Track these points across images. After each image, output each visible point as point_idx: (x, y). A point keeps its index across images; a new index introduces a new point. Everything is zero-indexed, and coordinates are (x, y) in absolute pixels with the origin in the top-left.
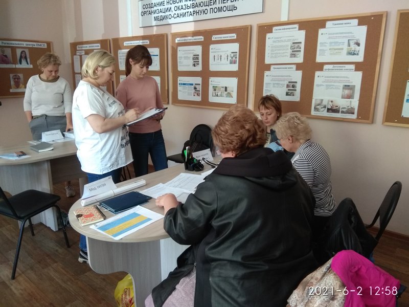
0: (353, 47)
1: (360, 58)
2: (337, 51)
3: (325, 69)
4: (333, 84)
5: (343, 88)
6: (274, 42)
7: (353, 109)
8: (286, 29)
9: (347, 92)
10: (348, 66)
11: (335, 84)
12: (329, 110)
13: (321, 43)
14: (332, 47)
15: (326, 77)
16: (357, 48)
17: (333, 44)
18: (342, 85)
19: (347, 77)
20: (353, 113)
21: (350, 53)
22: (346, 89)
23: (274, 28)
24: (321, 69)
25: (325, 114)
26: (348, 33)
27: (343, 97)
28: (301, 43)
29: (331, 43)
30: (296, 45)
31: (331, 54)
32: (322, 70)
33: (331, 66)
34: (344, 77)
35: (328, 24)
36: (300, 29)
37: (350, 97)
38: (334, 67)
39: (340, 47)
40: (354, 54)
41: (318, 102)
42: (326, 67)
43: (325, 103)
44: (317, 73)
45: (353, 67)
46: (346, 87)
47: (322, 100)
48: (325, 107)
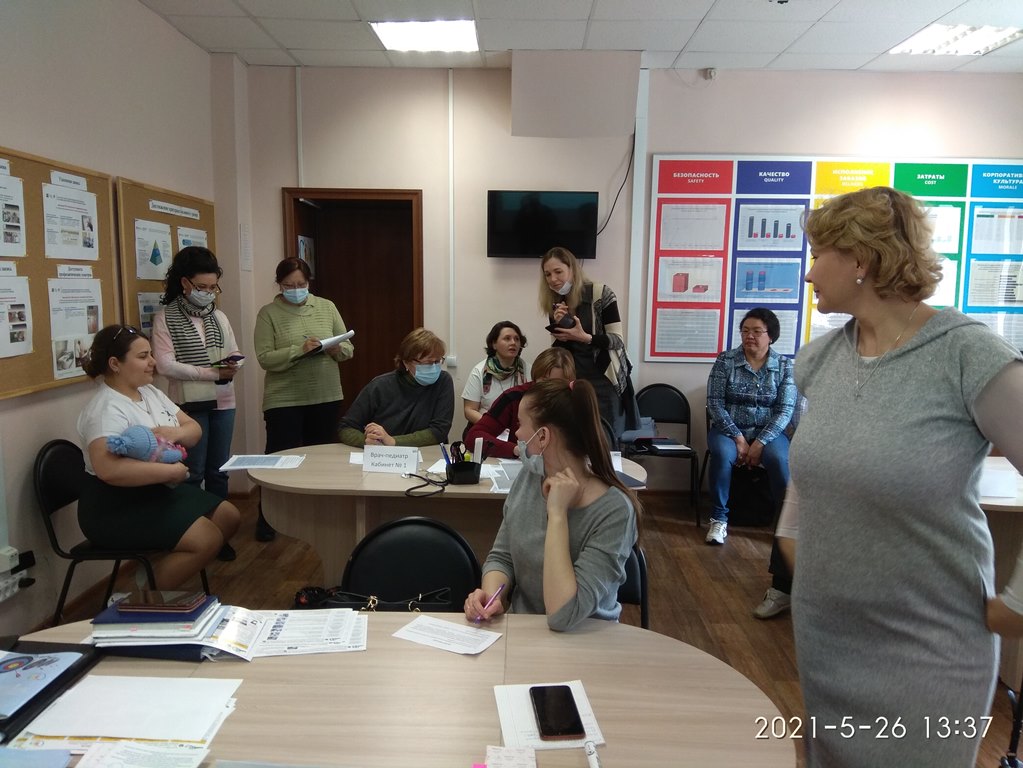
0: (88, 232)
1: (95, 253)
2: (72, 236)
3: (61, 274)
4: (74, 305)
5: (88, 313)
9: (92, 319)
10: (85, 269)
11: (77, 305)
12: (77, 361)
13: (48, 216)
14: (65, 228)
15: (63, 291)
16: (91, 234)
17: (66, 221)
18: (85, 306)
19: (88, 291)
21: (85, 243)
22: (91, 314)
25: (74, 371)
26: (81, 203)
27: (89, 331)
28: (17, 207)
29: (63, 218)
30: (12, 211)
31: (64, 242)
32: (55, 275)
33: (66, 268)
34: (85, 291)
35: (53, 175)
36: (12, 173)
38: (70, 269)
39: (75, 229)
40: (89, 245)
41: (61, 348)
42: (62, 269)
43: (71, 348)
44: (51, 283)
45: (90, 270)
46: (90, 310)
47: (66, 342)
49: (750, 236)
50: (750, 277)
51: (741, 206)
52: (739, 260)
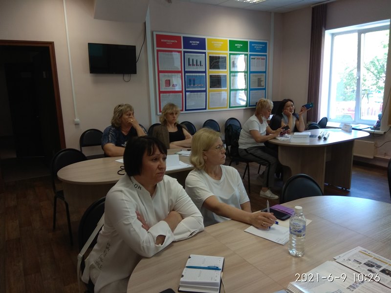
49: (189, 65)
50: (190, 81)
51: (185, 54)
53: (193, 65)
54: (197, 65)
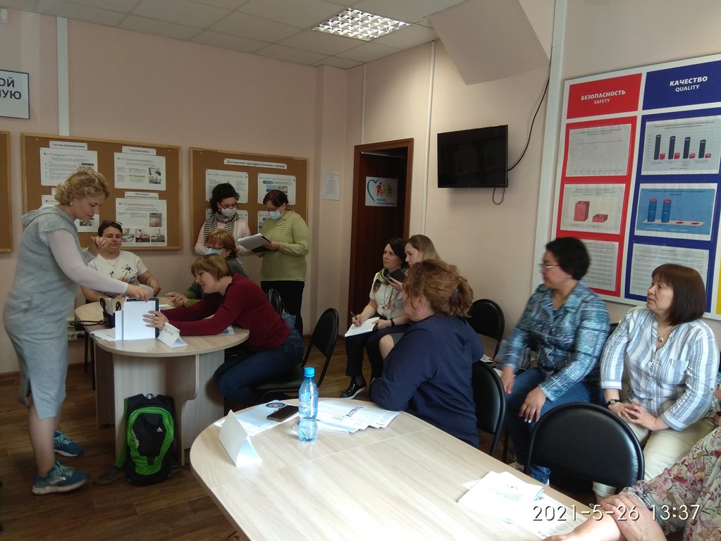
0: (155, 176)
1: (162, 187)
2: (138, 178)
3: (127, 196)
4: (138, 212)
5: (150, 217)
6: (54, 159)
7: (163, 237)
8: (71, 146)
9: (154, 220)
10: (151, 195)
11: (141, 212)
12: (137, 240)
13: (118, 168)
14: (132, 174)
15: (128, 204)
16: (159, 177)
17: (134, 171)
18: (148, 213)
19: (152, 205)
20: (164, 241)
21: (152, 182)
22: (153, 217)
23: (51, 143)
24: (123, 196)
25: (134, 244)
26: (148, 161)
27: (151, 226)
28: (93, 165)
29: (130, 169)
31: (132, 181)
33: (133, 194)
34: (149, 205)
35: (125, 149)
36: (89, 149)
37: (158, 225)
38: (137, 195)
39: (142, 174)
40: (156, 183)
42: (127, 194)
44: (118, 200)
45: (156, 195)
46: (153, 215)
47: (128, 230)
48: (133, 237)
49: (656, 157)
50: (652, 206)
51: (648, 124)
52: (643, 186)
53: (671, 157)
54: (686, 156)
